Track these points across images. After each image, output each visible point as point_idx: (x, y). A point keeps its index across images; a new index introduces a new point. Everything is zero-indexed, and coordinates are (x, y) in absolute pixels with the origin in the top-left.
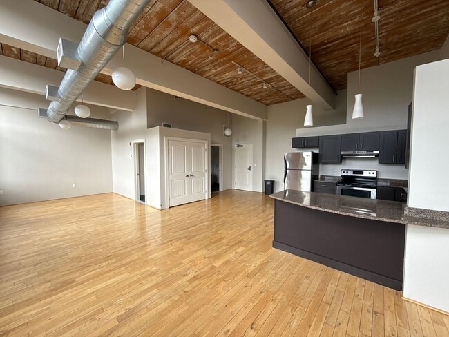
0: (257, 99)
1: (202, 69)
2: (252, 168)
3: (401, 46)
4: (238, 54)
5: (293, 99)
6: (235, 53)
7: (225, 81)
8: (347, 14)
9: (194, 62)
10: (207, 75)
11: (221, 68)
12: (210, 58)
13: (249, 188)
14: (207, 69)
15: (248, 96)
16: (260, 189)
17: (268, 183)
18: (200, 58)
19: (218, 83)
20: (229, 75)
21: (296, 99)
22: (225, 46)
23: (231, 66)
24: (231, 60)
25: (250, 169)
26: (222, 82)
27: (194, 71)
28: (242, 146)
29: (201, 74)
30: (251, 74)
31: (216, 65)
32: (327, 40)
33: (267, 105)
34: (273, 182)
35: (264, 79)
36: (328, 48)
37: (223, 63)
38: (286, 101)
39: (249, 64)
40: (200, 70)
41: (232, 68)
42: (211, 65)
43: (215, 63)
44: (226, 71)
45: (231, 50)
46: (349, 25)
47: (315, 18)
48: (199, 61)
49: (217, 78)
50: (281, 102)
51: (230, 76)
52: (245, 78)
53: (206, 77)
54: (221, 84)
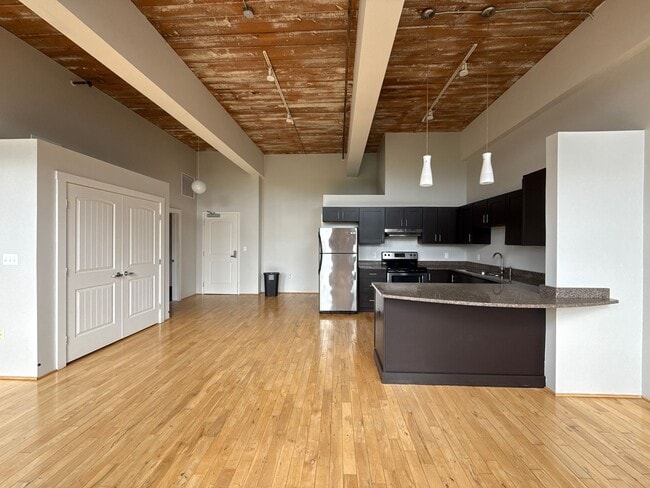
0: (255, 138)
1: (190, 40)
2: (239, 254)
3: (444, 117)
4: (283, 42)
5: (306, 152)
6: (280, 36)
7: (224, 86)
8: (443, 52)
9: (181, 12)
10: (192, 57)
11: (234, 55)
12: (226, 22)
13: (233, 288)
14: (202, 44)
15: (245, 129)
16: (255, 288)
17: (271, 278)
18: (203, 10)
19: (206, 84)
20: (239, 76)
21: (309, 152)
22: (272, 11)
23: (254, 60)
24: (263, 47)
25: (234, 256)
26: (215, 86)
27: (166, 34)
28: (219, 216)
29: (180, 50)
30: (279, 91)
31: (228, 44)
32: (402, 78)
33: (265, 152)
34: (277, 275)
35: (291, 106)
36: (394, 90)
37: (244, 47)
38: (295, 152)
39: (287, 69)
40: (184, 40)
41: (255, 63)
42: (215, 38)
43: (229, 39)
44: (238, 65)
45: (277, 26)
46: (432, 70)
47: (415, 39)
48: (195, 16)
49: (211, 73)
50: (287, 152)
51: (239, 80)
52: (265, 93)
53: (187, 63)
54: (210, 89)
